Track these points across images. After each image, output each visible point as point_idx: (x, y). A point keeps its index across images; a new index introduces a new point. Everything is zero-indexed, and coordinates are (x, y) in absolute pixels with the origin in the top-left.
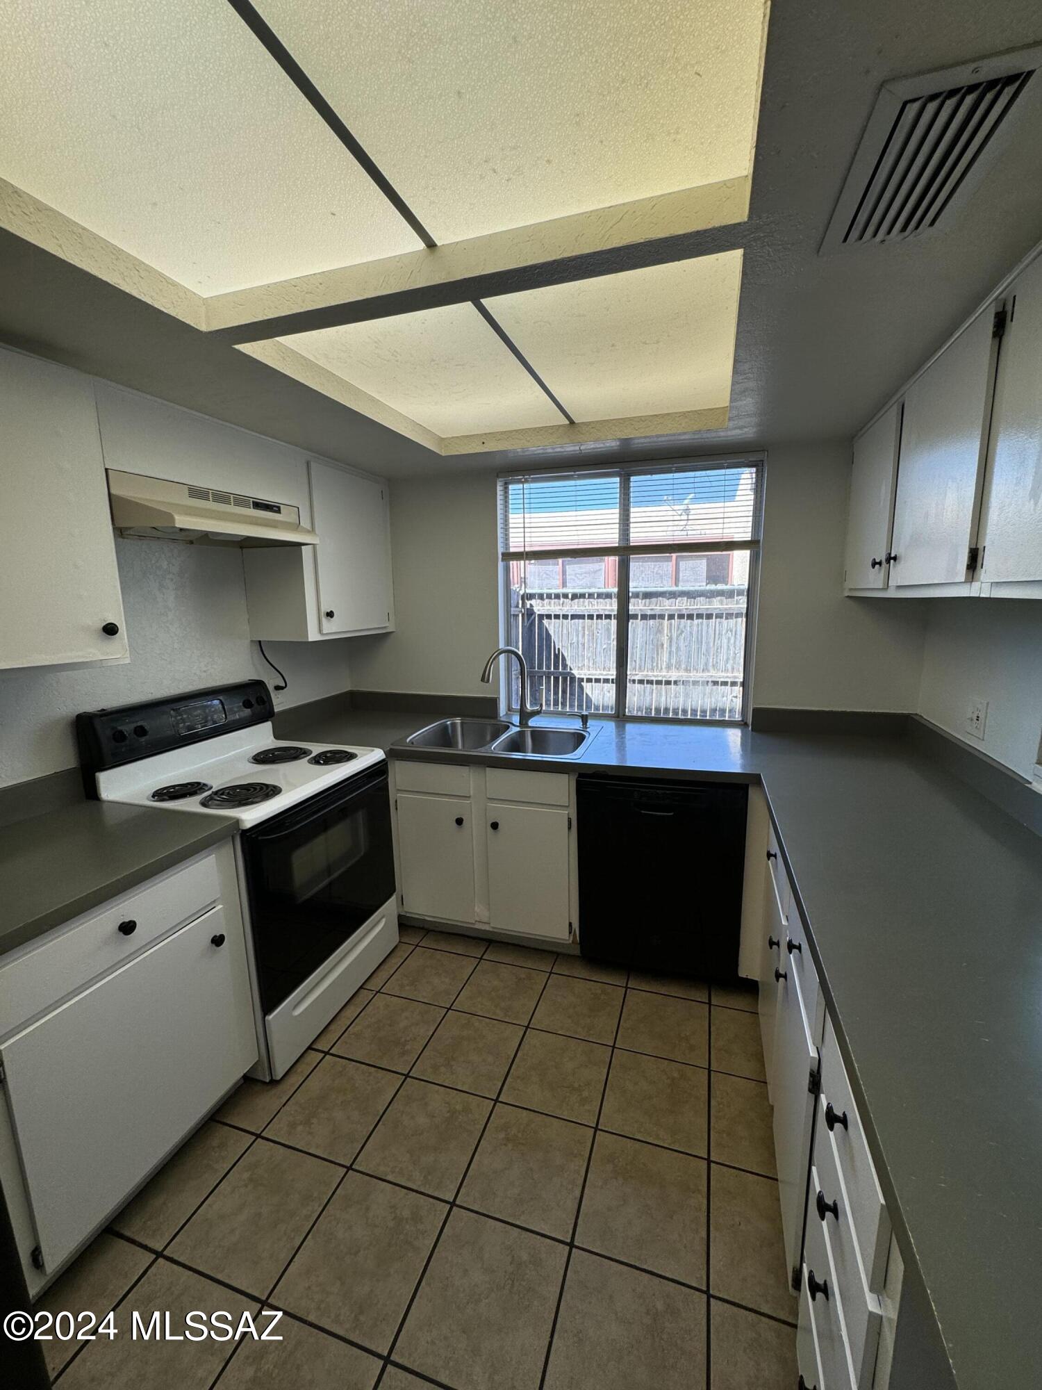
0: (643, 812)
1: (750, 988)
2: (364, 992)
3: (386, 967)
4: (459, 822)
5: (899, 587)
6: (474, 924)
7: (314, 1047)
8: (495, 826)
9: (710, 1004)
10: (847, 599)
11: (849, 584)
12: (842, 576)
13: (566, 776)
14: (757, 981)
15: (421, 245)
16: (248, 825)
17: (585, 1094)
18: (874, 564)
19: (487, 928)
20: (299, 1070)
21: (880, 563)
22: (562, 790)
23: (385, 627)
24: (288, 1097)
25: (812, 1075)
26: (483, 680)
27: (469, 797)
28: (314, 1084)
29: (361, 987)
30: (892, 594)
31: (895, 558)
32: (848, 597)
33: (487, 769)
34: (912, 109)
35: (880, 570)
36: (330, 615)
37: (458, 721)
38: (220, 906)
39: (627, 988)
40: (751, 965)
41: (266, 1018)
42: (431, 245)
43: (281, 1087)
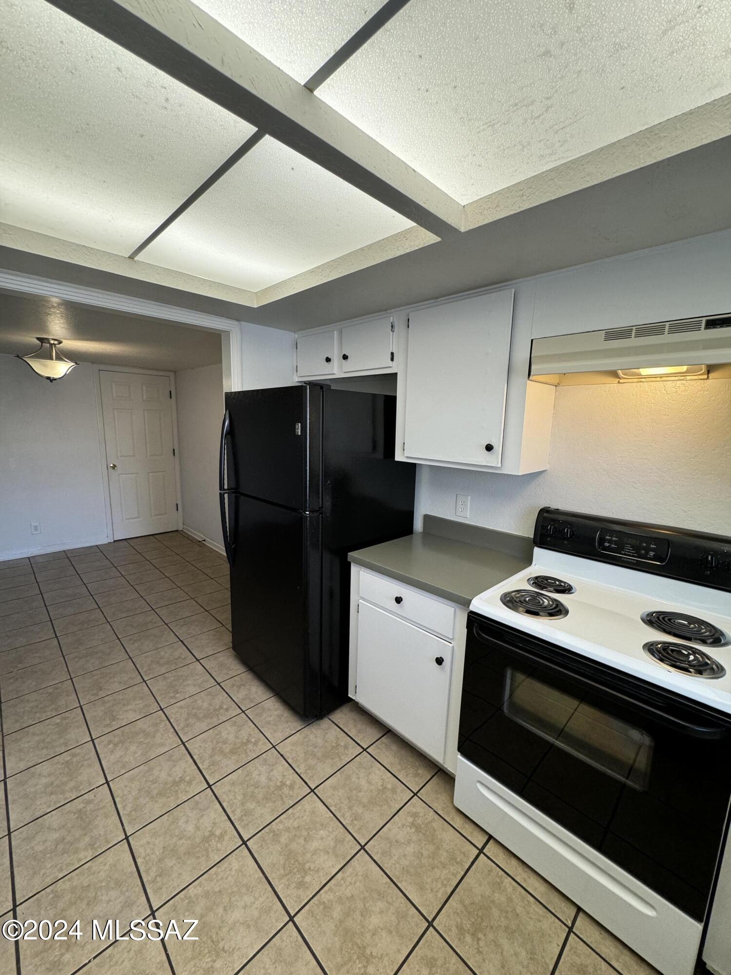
24: (443, 816)
28: (448, 837)
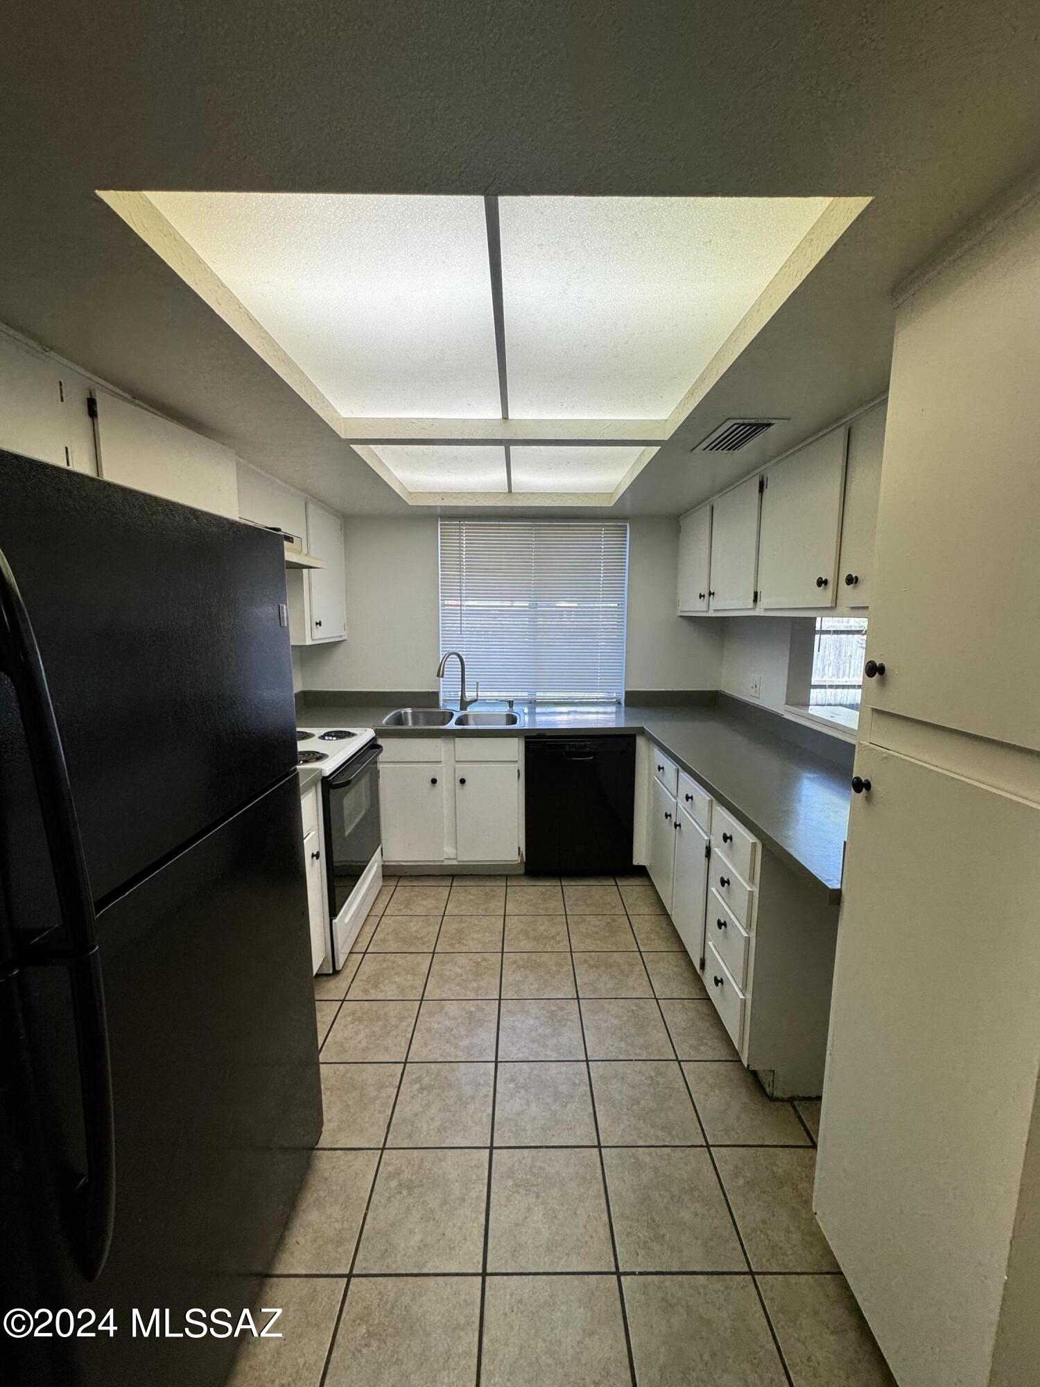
0: (574, 759)
1: (642, 872)
2: (371, 919)
3: (380, 901)
4: (434, 781)
5: (715, 610)
6: (442, 861)
7: (355, 950)
8: (463, 781)
9: (617, 885)
10: (679, 619)
11: (680, 608)
12: (675, 603)
13: (516, 739)
14: (644, 866)
15: (500, 416)
16: (327, 773)
17: (558, 939)
18: (701, 596)
19: (455, 863)
20: (350, 965)
21: (704, 596)
22: (514, 750)
23: (341, 636)
24: (352, 978)
25: (707, 847)
26: (438, 675)
27: (440, 762)
28: (367, 969)
29: (368, 916)
30: (711, 614)
31: (713, 594)
32: (680, 616)
33: (457, 740)
34: (736, 426)
35: (704, 600)
36: (319, 624)
37: (409, 710)
38: (314, 832)
39: (562, 886)
40: (640, 857)
41: (334, 921)
42: (505, 417)
43: (341, 976)
